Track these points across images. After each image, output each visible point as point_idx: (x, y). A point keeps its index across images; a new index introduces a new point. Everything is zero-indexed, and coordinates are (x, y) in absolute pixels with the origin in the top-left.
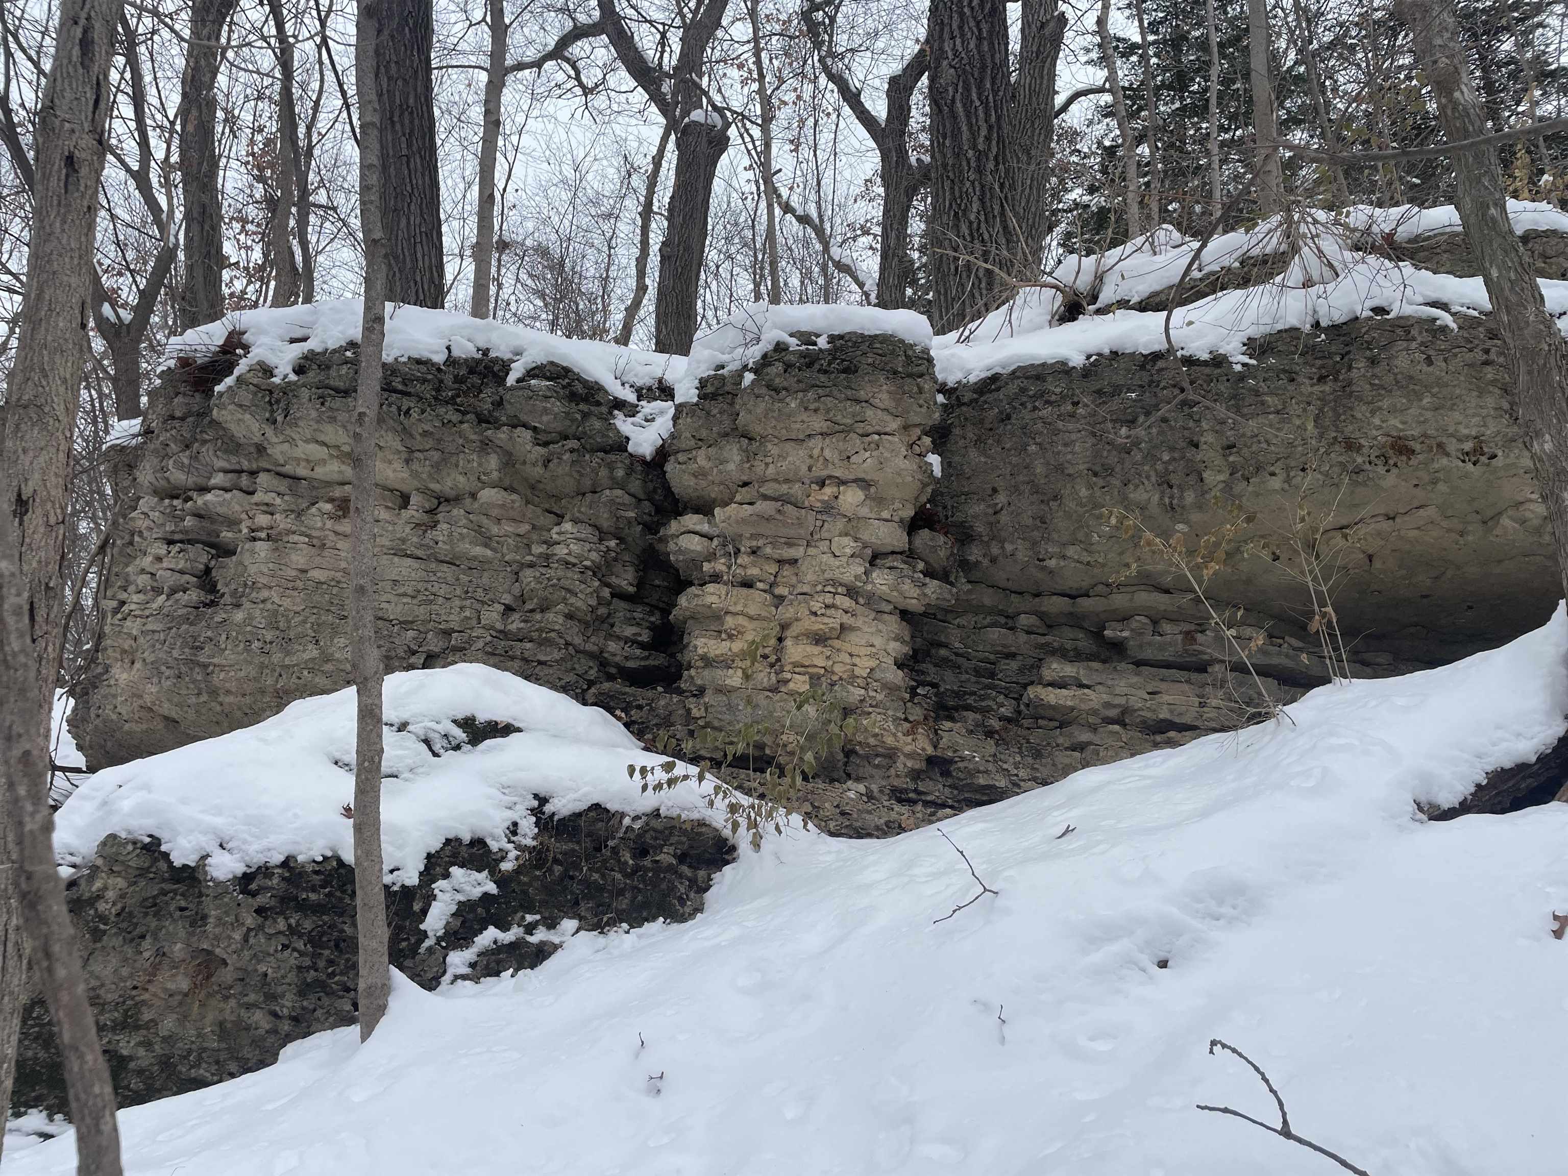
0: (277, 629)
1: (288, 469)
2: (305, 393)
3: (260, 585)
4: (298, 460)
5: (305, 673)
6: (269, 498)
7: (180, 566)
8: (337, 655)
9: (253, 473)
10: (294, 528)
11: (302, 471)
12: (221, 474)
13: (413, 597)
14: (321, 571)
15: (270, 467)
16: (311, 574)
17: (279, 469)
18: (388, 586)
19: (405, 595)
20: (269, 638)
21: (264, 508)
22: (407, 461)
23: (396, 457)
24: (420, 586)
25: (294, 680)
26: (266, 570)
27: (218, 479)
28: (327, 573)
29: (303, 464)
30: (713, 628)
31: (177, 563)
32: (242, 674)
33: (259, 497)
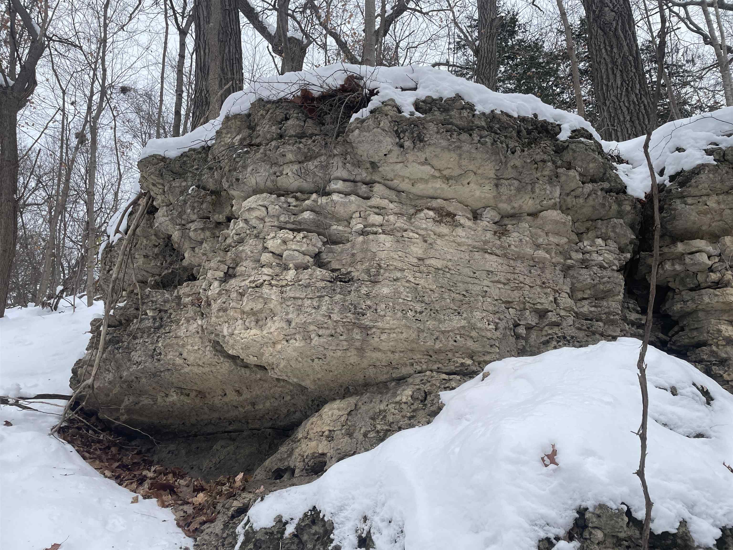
0: (422, 302)
1: (396, 183)
2: (432, 127)
3: (392, 268)
4: (403, 178)
5: (458, 337)
6: (385, 203)
7: (303, 249)
8: (479, 325)
9: (369, 184)
10: (406, 227)
11: (405, 186)
12: (341, 182)
13: (504, 284)
14: (437, 261)
15: (380, 181)
16: (428, 262)
17: (387, 182)
18: (484, 274)
19: (499, 282)
20: (419, 309)
21: (377, 210)
22: (497, 185)
23: (488, 181)
24: (509, 276)
25: (452, 342)
26: (397, 257)
27: (339, 185)
28: (441, 262)
29: (407, 180)
30: (724, 318)
31: (301, 246)
32: (404, 335)
33: (375, 201)
